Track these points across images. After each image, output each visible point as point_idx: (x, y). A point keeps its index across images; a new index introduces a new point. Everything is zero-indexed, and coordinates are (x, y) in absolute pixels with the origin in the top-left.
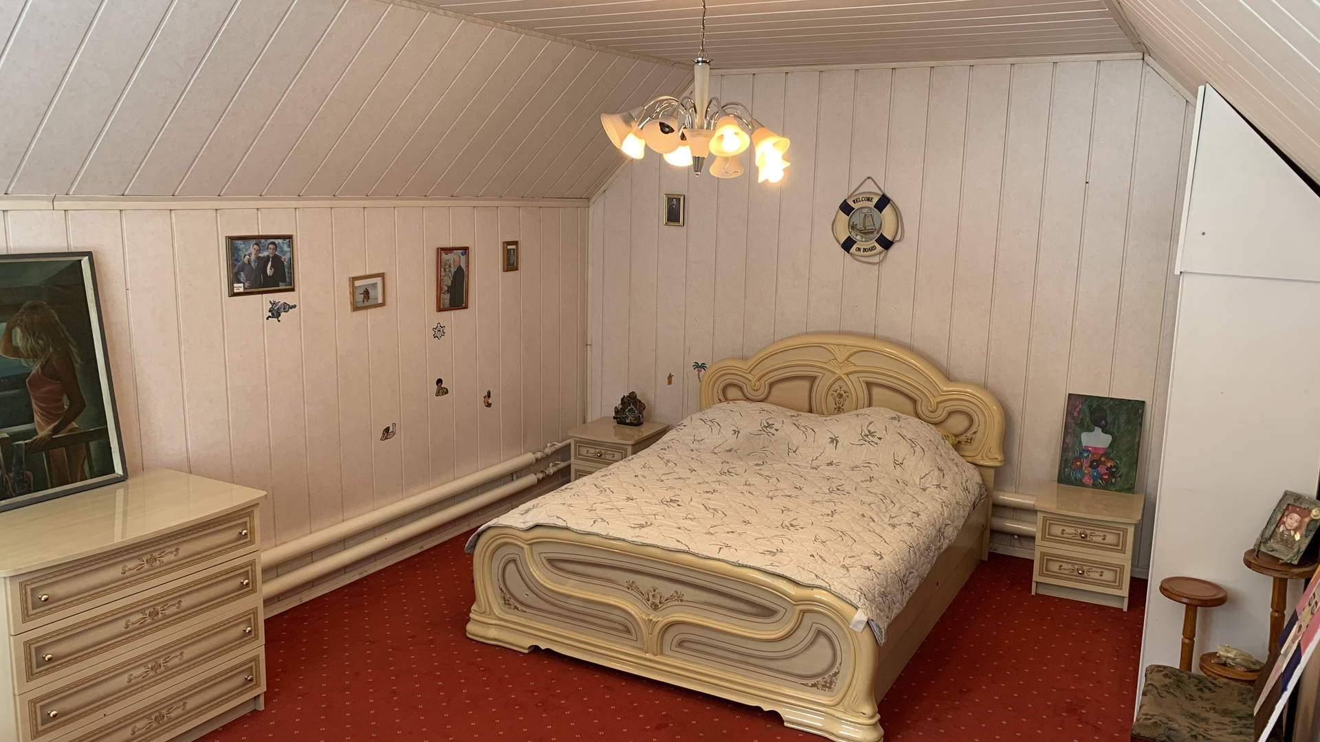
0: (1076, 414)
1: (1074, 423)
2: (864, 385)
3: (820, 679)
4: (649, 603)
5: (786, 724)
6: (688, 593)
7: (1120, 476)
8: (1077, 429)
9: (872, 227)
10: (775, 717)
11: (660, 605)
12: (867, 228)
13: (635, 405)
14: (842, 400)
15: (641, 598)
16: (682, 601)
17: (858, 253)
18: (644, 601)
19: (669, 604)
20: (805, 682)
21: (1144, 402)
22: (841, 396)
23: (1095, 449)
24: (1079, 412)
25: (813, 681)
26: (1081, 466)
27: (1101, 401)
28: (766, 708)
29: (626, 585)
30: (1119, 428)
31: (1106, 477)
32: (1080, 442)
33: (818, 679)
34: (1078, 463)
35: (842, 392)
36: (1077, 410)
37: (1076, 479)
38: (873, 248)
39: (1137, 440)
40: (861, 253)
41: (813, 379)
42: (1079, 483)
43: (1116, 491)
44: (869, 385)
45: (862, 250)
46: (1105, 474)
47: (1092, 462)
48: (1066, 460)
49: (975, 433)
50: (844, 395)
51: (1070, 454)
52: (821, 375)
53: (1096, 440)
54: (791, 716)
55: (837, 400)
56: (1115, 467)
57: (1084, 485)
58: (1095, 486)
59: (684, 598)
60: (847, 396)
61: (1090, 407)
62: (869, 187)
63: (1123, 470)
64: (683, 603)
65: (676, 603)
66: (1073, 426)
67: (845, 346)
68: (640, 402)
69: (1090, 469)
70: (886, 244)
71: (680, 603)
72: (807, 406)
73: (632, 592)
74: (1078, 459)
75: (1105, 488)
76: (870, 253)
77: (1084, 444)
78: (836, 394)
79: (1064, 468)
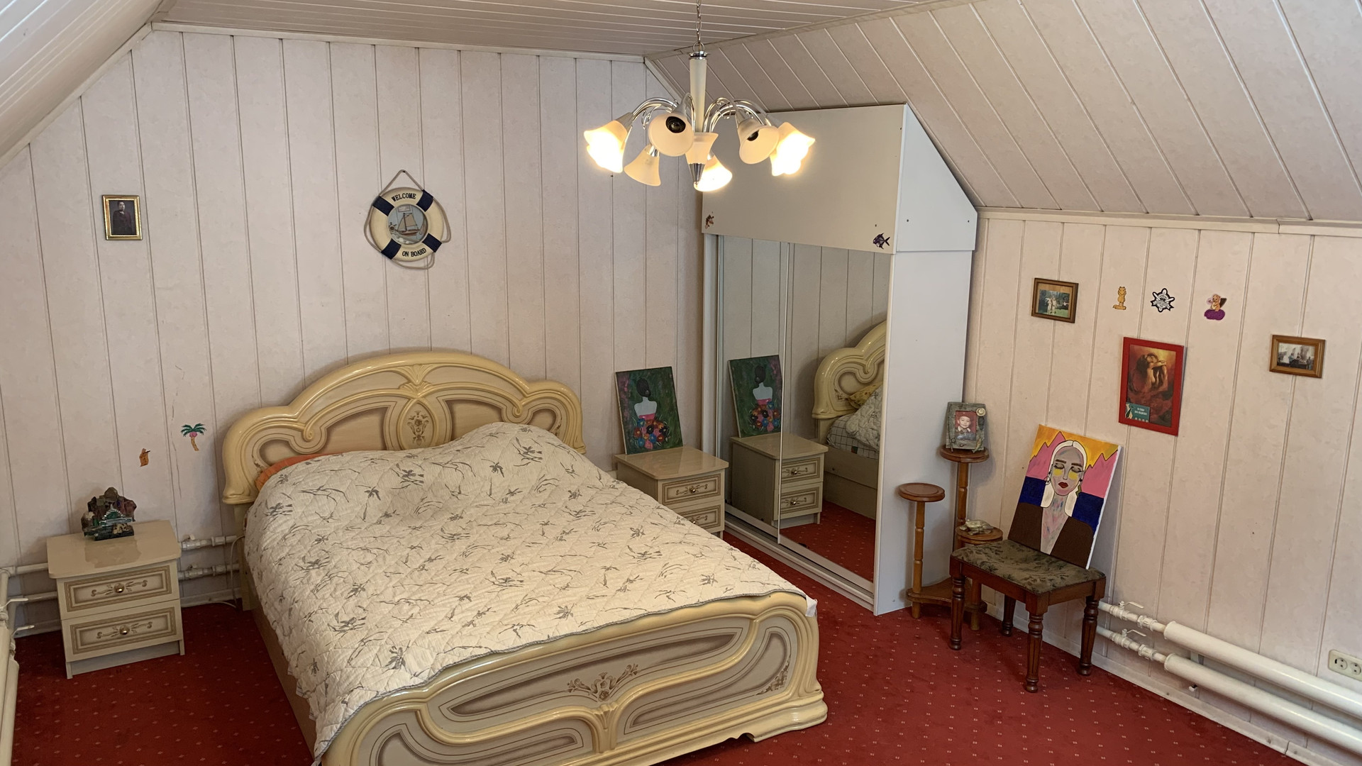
0: (626, 389)
1: (626, 397)
2: (443, 404)
3: (774, 680)
4: (597, 695)
5: (756, 740)
6: (641, 661)
7: (670, 435)
8: (630, 402)
9: (413, 228)
10: (746, 738)
11: (610, 691)
12: (408, 229)
13: (118, 505)
14: (421, 427)
15: (586, 694)
16: (635, 673)
17: (405, 258)
18: (591, 696)
19: (621, 684)
20: (760, 691)
21: (671, 367)
22: (419, 422)
23: (647, 416)
24: (627, 387)
25: (767, 687)
26: (641, 434)
27: (641, 374)
28: (736, 735)
29: (567, 688)
30: (660, 394)
31: (661, 438)
32: (635, 414)
33: (772, 681)
34: (638, 432)
35: (420, 418)
36: (626, 385)
37: (640, 447)
38: (423, 251)
39: (674, 401)
40: (410, 257)
41: (383, 411)
42: (642, 449)
43: (671, 447)
44: (450, 403)
45: (410, 254)
46: (659, 436)
47: (648, 428)
48: (629, 432)
49: (559, 427)
50: (424, 420)
51: (631, 426)
52: (393, 404)
53: (646, 408)
54: (759, 730)
55: (416, 428)
56: (665, 428)
57: (647, 450)
58: (655, 448)
59: (638, 669)
60: (427, 421)
61: (634, 380)
62: (403, 182)
63: (671, 429)
64: (638, 675)
65: (630, 678)
66: (626, 400)
67: (421, 365)
68: (125, 500)
69: (648, 435)
70: (434, 244)
71: (634, 676)
72: (379, 445)
73: (576, 693)
74: (638, 429)
75: (663, 448)
76: (419, 256)
77: (638, 415)
78: (413, 422)
79: (629, 440)
